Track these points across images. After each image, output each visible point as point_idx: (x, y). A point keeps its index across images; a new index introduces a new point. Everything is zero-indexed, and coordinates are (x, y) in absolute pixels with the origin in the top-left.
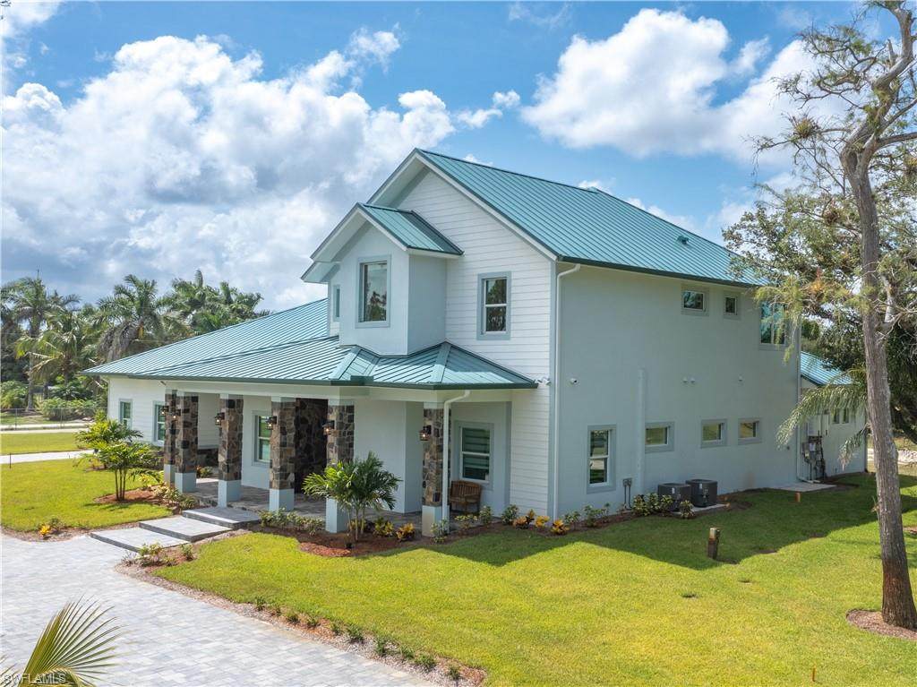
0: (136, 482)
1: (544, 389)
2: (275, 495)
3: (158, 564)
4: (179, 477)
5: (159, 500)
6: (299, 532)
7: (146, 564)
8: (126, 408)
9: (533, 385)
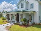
0: (5, 21)
1: (37, 12)
2: (16, 21)
3: (8, 28)
4: (8, 20)
5: (6, 22)
6: (18, 24)
7: (7, 28)
8: (4, 16)
9: (36, 12)
